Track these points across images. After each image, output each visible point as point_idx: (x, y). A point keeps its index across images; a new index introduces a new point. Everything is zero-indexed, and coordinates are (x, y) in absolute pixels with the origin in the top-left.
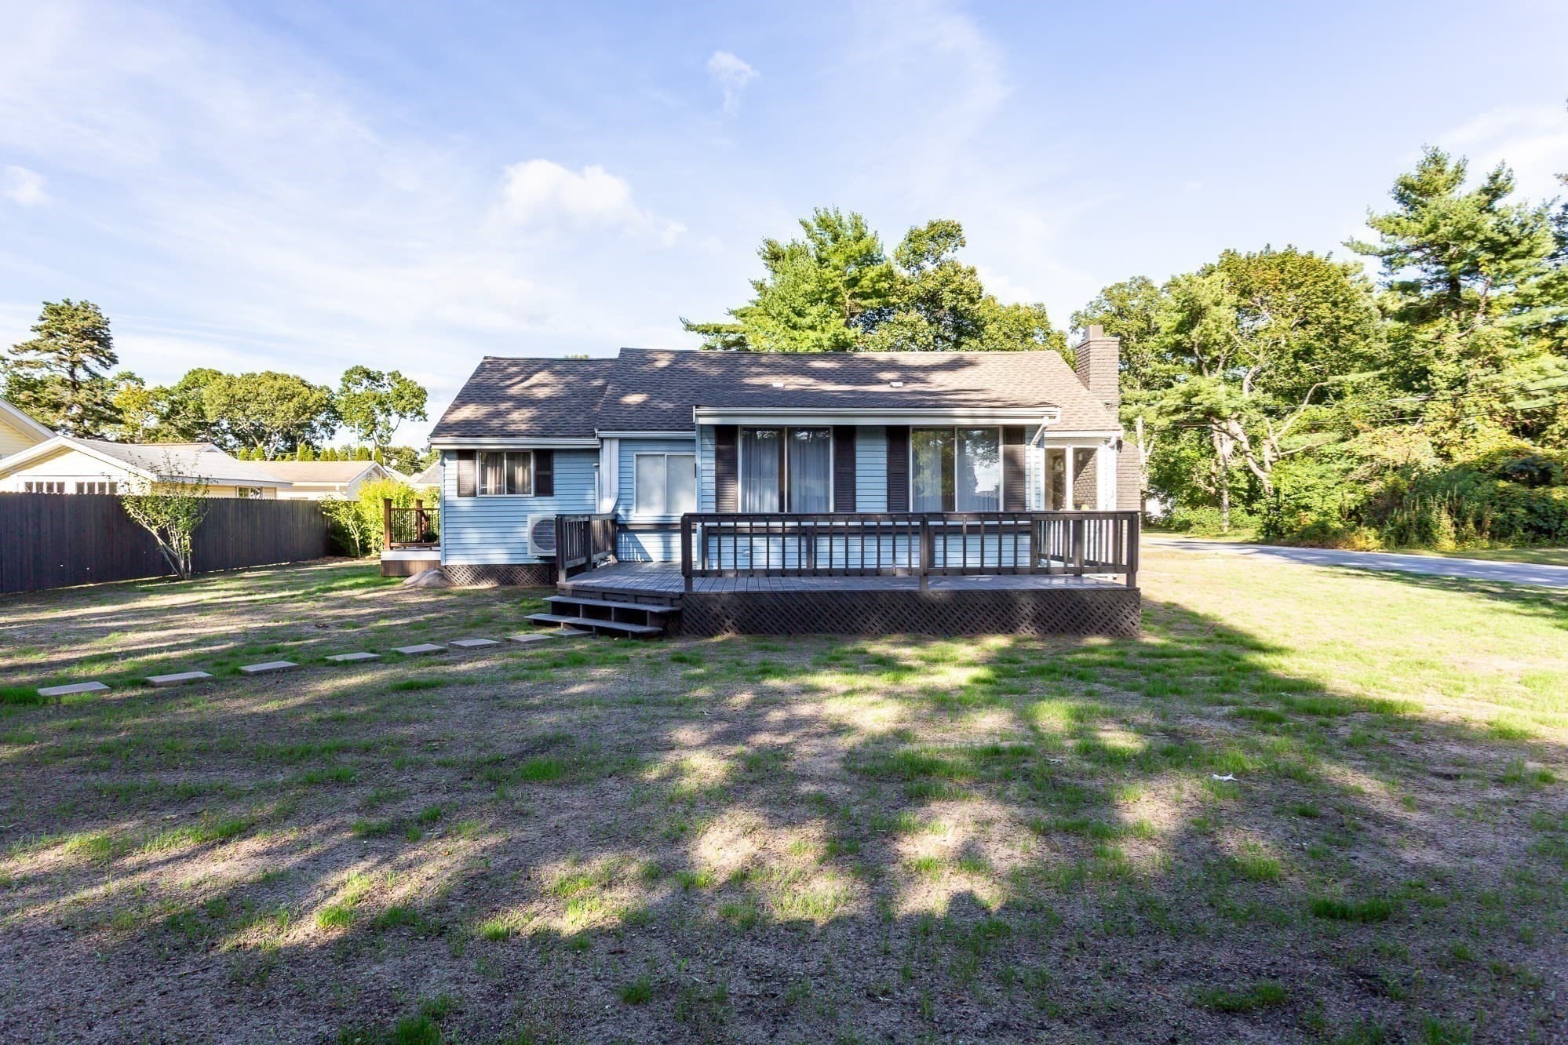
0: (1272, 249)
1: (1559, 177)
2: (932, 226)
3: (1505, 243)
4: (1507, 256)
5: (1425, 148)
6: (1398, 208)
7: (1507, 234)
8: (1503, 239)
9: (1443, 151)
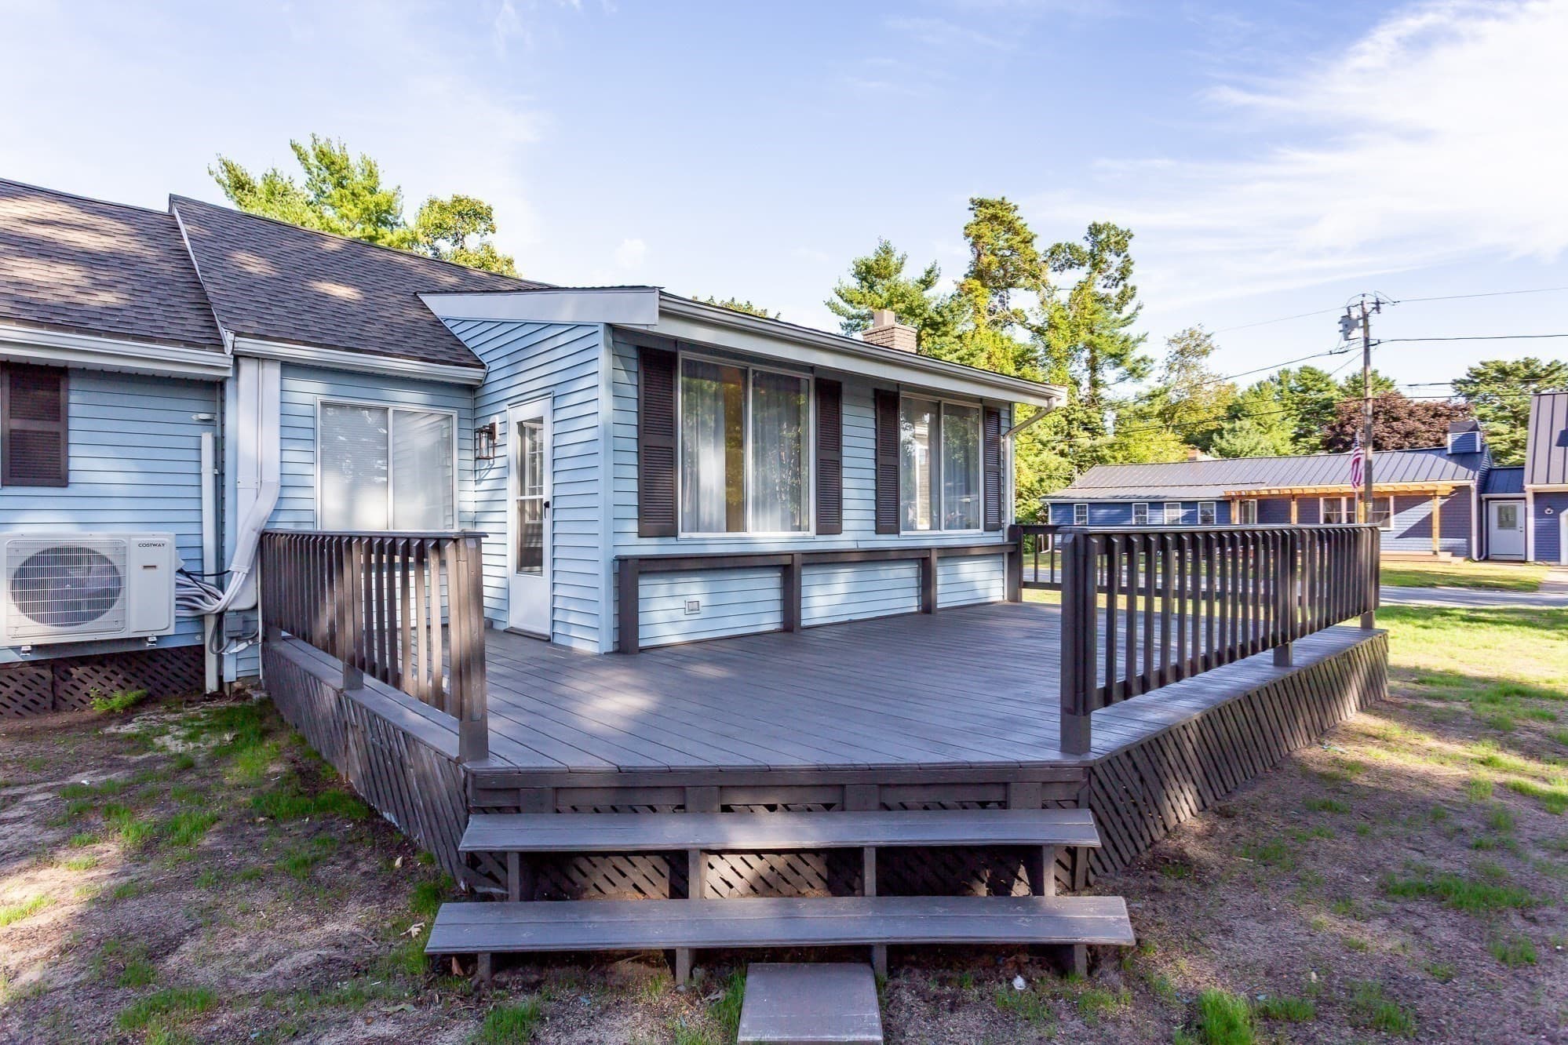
0: (736, 302)
1: (956, 283)
2: (459, 201)
3: (940, 323)
4: (939, 333)
5: (880, 239)
6: (854, 283)
7: (942, 316)
8: (940, 320)
9: (892, 246)
